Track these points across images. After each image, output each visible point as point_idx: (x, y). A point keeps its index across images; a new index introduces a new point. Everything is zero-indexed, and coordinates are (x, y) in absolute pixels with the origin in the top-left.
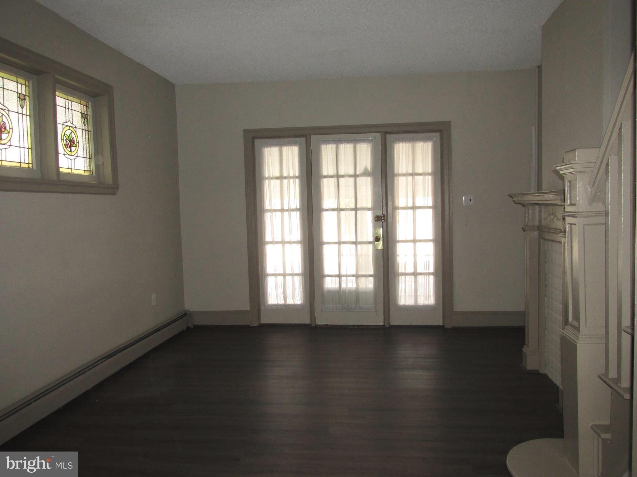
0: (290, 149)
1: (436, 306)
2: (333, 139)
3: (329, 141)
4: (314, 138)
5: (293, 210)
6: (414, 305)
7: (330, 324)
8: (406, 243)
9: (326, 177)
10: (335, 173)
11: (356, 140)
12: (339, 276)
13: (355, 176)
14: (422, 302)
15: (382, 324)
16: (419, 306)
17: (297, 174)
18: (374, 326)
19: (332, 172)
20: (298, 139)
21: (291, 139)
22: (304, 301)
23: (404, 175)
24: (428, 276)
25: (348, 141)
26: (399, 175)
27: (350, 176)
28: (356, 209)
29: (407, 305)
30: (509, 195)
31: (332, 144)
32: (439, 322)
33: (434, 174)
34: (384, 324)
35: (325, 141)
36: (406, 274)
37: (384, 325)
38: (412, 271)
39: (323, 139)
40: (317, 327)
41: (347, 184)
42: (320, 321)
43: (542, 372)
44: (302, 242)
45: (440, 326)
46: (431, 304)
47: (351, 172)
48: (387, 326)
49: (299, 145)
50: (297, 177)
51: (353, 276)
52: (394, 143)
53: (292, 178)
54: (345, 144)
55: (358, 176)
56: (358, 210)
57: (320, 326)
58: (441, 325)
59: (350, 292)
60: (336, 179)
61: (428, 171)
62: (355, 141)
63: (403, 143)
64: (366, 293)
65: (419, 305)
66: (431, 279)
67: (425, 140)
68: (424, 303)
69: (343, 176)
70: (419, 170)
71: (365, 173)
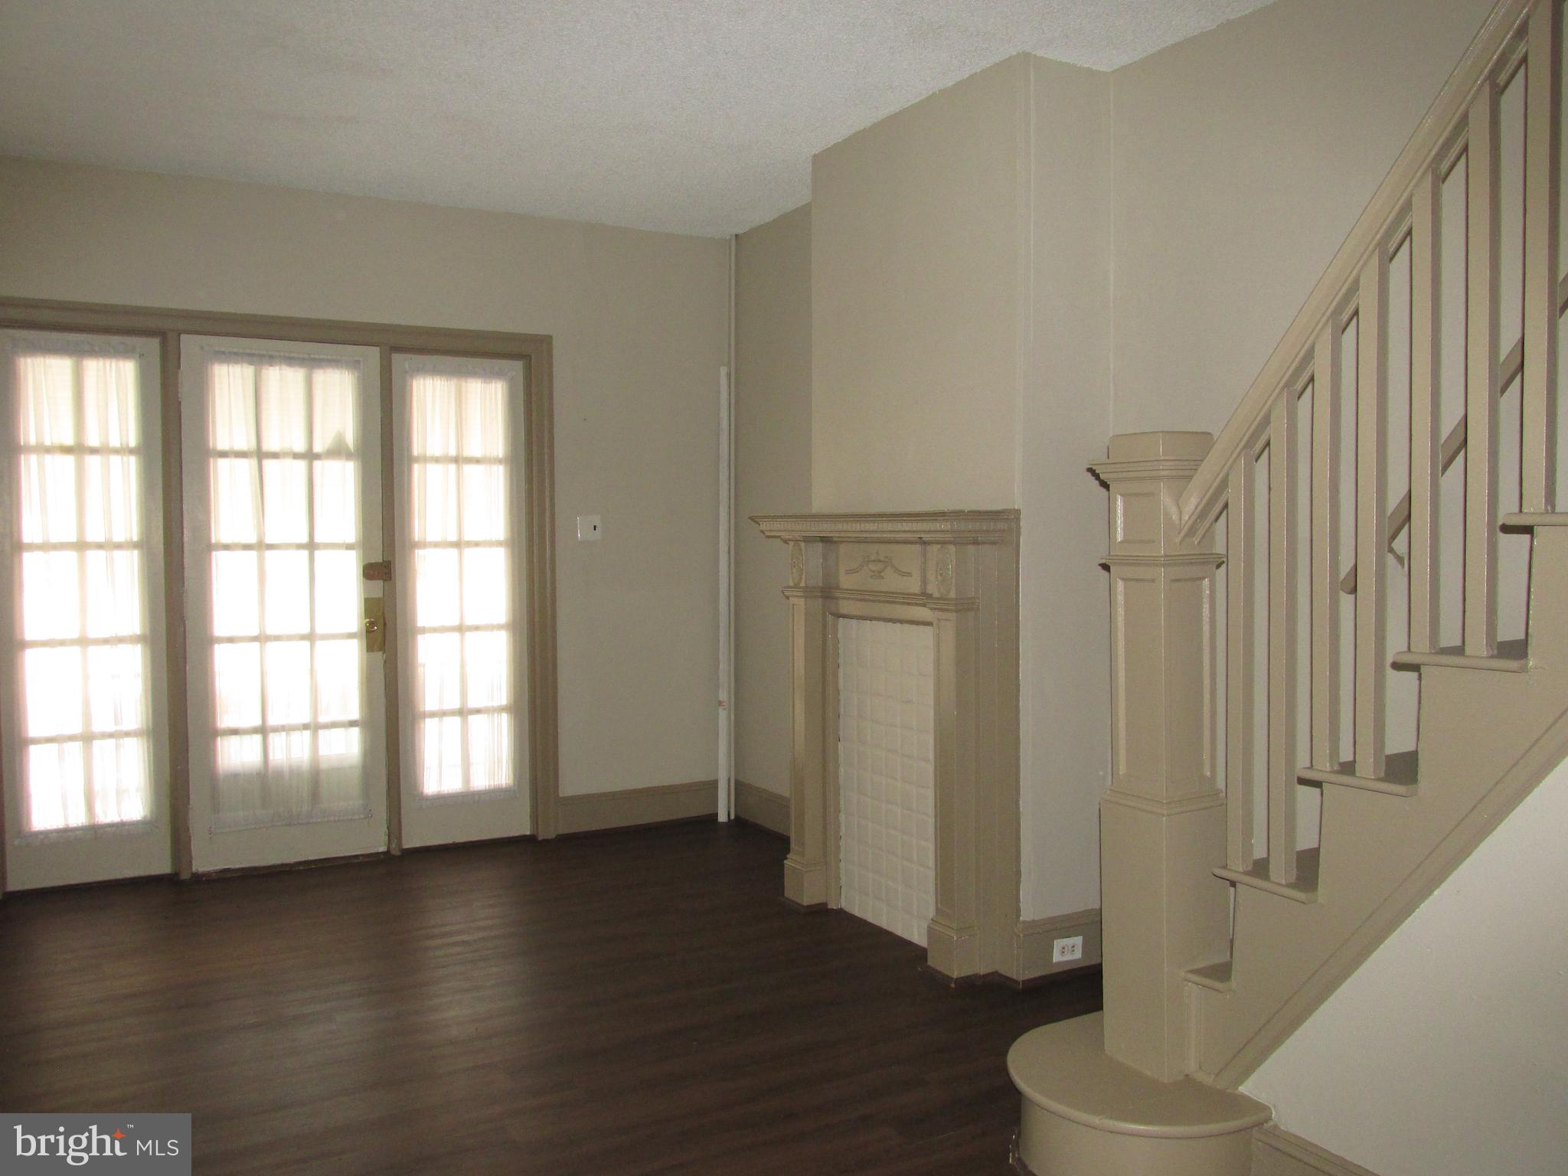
0: (111, 366)
1: (516, 788)
2: (248, 351)
3: (235, 353)
4: (190, 344)
5: (119, 546)
6: (462, 790)
7: (237, 866)
8: (442, 633)
9: (224, 454)
10: (253, 445)
11: (314, 360)
12: (263, 730)
13: (310, 456)
14: (481, 781)
15: (383, 849)
16: (475, 791)
17: (133, 441)
18: (362, 855)
19: (244, 441)
20: (138, 341)
21: (115, 339)
22: (152, 812)
23: (437, 460)
24: (496, 715)
25: (290, 360)
26: (425, 459)
27: (296, 456)
28: (311, 546)
29: (446, 792)
30: (750, 518)
31: (245, 366)
32: (521, 826)
33: (511, 460)
34: (389, 848)
35: (223, 353)
36: (443, 714)
37: (387, 853)
38: (456, 705)
39: (217, 349)
40: (198, 879)
41: (286, 476)
42: (206, 860)
43: (832, 905)
44: (149, 639)
45: (525, 836)
46: (504, 785)
47: (300, 447)
48: (396, 852)
49: (140, 357)
50: (131, 451)
51: (306, 727)
52: (412, 376)
53: (116, 451)
54: (284, 367)
55: (318, 457)
56: (317, 549)
57: (208, 874)
58: (528, 833)
59: (295, 773)
60: (254, 462)
61: (496, 454)
62: (312, 363)
63: (435, 380)
64: (338, 771)
65: (476, 789)
66: (505, 721)
67: (488, 375)
68: (487, 784)
69: (275, 455)
70: (473, 449)
71: (337, 451)
